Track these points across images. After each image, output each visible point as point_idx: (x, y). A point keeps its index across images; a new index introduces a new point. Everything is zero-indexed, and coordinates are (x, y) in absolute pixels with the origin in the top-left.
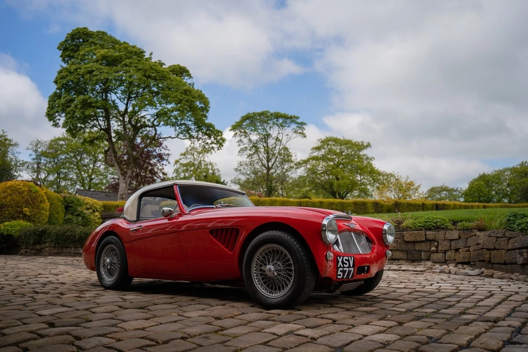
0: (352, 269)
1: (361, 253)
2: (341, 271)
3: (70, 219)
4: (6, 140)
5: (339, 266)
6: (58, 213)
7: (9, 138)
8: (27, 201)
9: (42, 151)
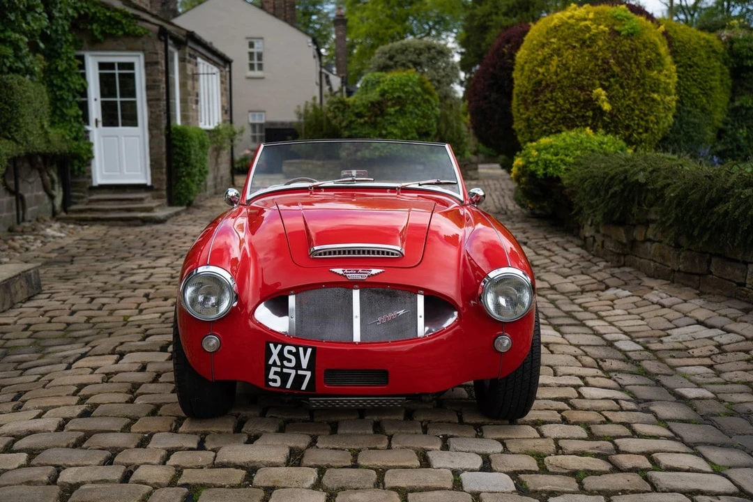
6: (708, 91)
8: (606, 68)
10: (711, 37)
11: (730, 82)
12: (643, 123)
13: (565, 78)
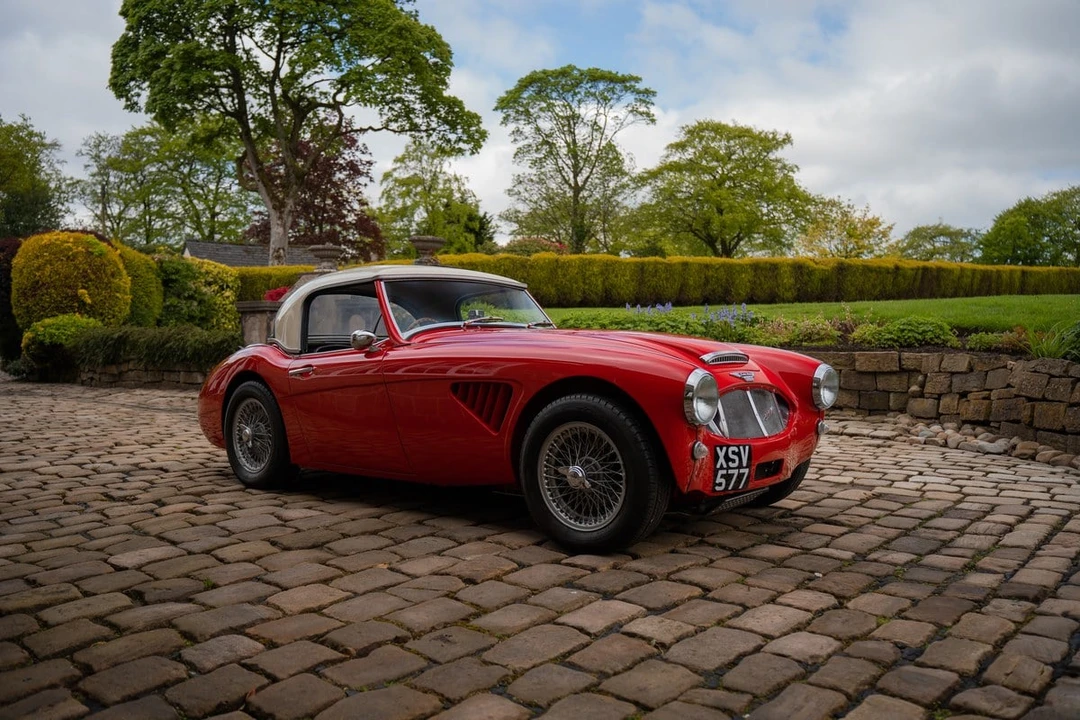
0: (746, 471)
1: (766, 435)
2: (722, 476)
3: (175, 307)
4: (31, 134)
5: (718, 466)
6: (149, 294)
7: (36, 130)
8: (85, 275)
9: (110, 156)
10: (149, 258)
11: (162, 289)
12: (111, 312)
13: (56, 280)
